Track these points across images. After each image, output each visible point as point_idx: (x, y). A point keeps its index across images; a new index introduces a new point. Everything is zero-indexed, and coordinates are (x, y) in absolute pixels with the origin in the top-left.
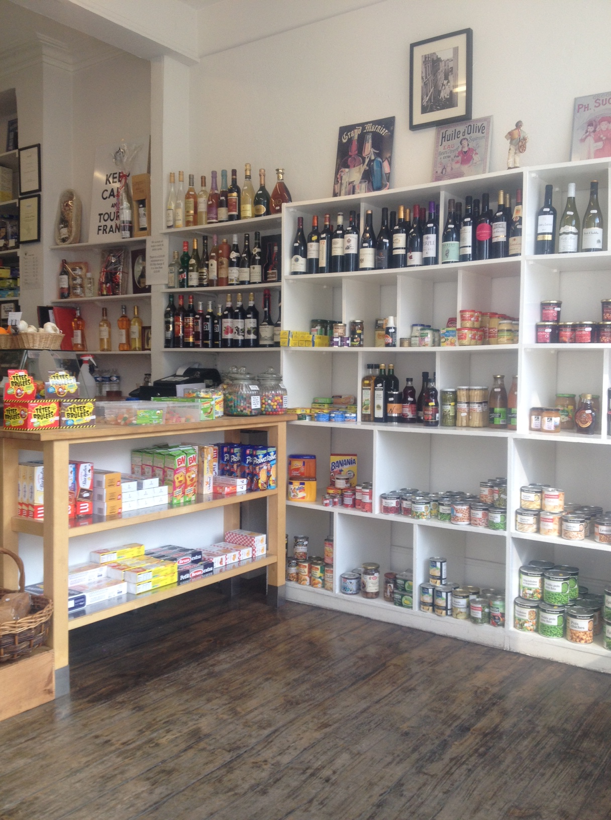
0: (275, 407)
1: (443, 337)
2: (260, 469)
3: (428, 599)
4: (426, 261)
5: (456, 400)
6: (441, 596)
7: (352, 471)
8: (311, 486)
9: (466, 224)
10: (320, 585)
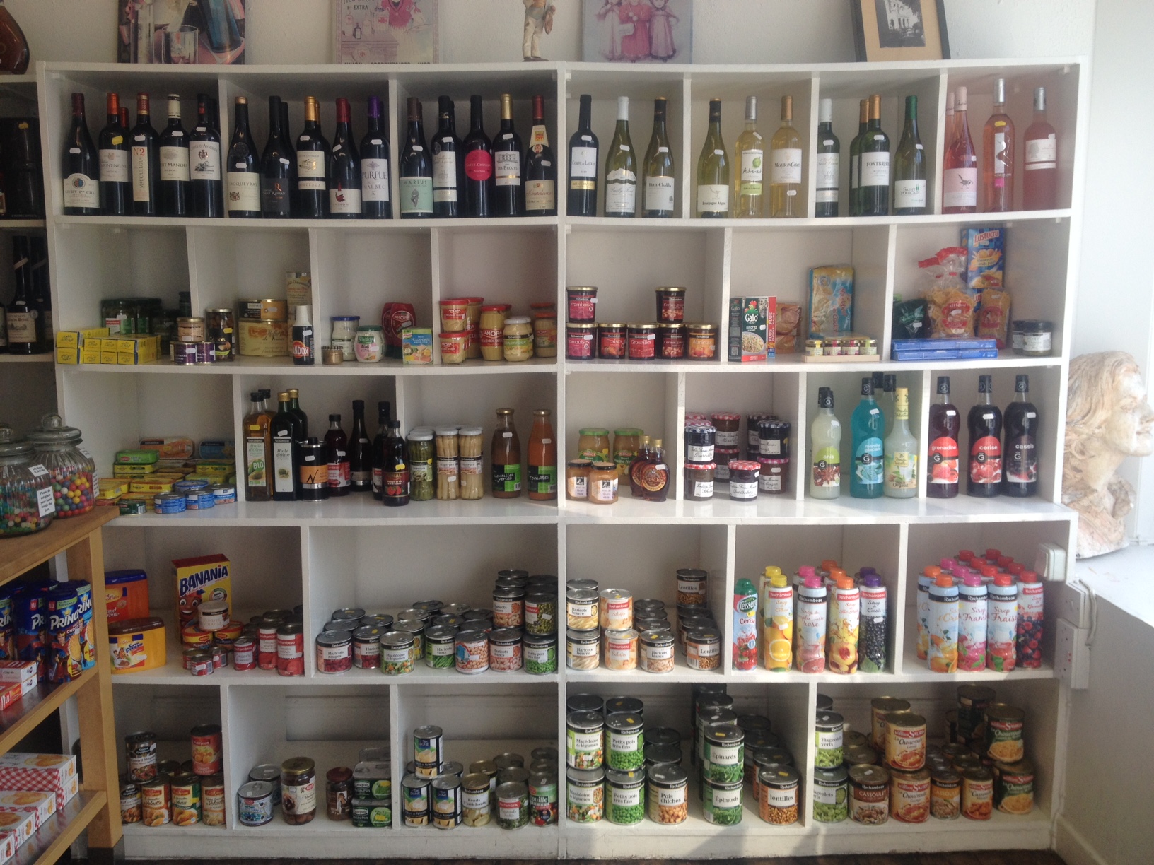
0: (77, 500)
1: (407, 346)
2: (67, 637)
3: (419, 805)
4: (369, 210)
5: (434, 453)
6: (447, 797)
7: (222, 590)
8: (156, 637)
9: (444, 147)
10: (194, 819)
